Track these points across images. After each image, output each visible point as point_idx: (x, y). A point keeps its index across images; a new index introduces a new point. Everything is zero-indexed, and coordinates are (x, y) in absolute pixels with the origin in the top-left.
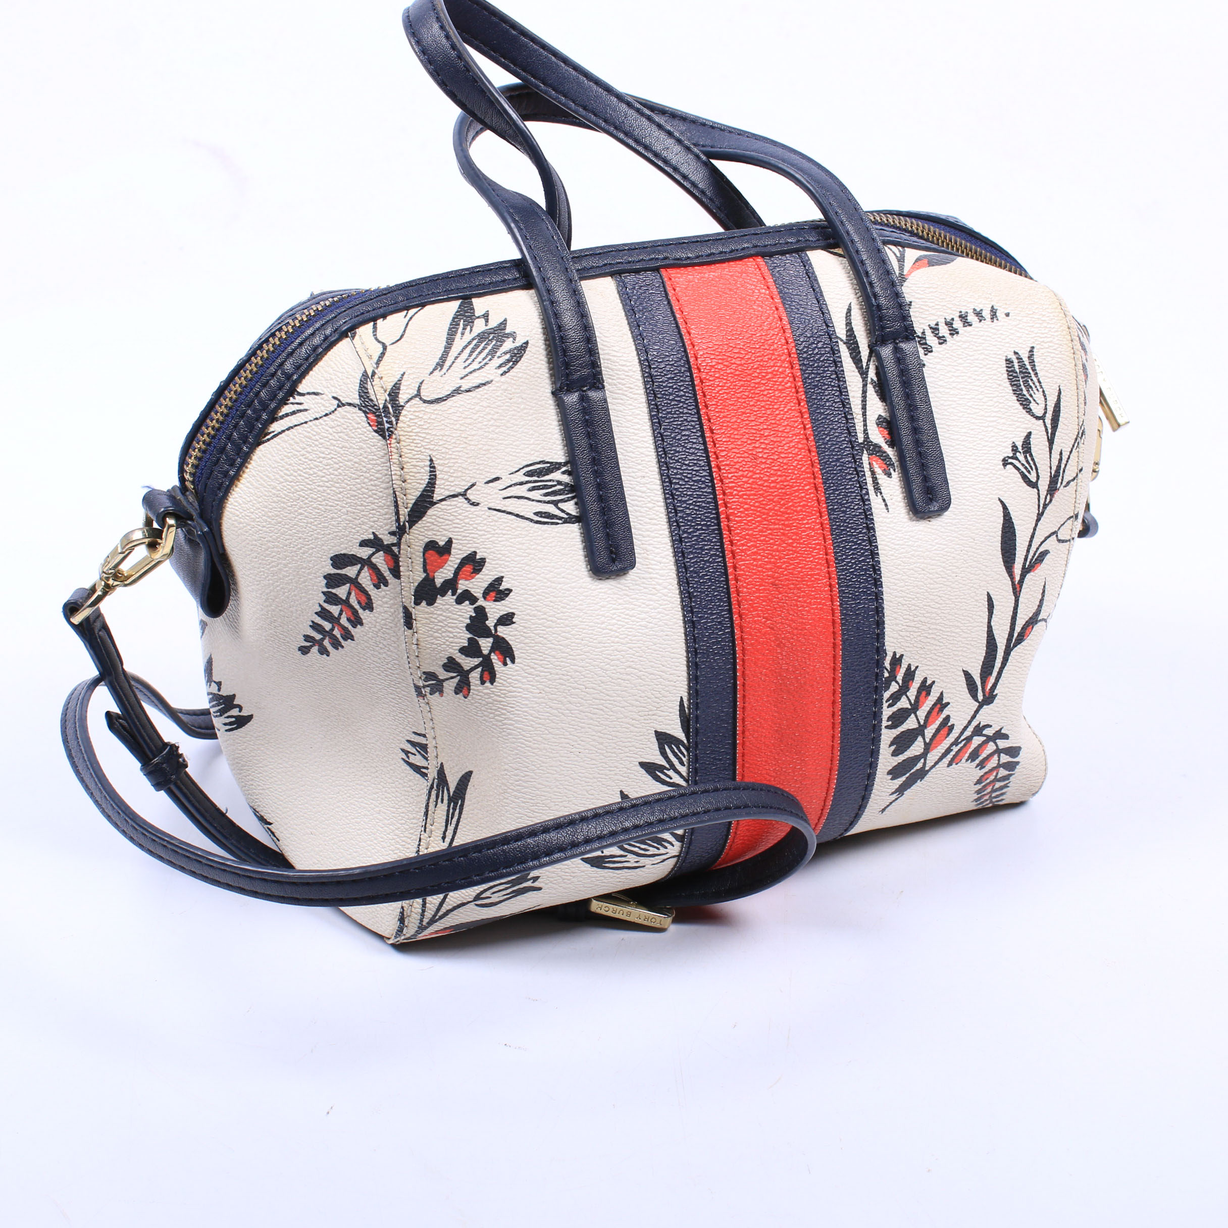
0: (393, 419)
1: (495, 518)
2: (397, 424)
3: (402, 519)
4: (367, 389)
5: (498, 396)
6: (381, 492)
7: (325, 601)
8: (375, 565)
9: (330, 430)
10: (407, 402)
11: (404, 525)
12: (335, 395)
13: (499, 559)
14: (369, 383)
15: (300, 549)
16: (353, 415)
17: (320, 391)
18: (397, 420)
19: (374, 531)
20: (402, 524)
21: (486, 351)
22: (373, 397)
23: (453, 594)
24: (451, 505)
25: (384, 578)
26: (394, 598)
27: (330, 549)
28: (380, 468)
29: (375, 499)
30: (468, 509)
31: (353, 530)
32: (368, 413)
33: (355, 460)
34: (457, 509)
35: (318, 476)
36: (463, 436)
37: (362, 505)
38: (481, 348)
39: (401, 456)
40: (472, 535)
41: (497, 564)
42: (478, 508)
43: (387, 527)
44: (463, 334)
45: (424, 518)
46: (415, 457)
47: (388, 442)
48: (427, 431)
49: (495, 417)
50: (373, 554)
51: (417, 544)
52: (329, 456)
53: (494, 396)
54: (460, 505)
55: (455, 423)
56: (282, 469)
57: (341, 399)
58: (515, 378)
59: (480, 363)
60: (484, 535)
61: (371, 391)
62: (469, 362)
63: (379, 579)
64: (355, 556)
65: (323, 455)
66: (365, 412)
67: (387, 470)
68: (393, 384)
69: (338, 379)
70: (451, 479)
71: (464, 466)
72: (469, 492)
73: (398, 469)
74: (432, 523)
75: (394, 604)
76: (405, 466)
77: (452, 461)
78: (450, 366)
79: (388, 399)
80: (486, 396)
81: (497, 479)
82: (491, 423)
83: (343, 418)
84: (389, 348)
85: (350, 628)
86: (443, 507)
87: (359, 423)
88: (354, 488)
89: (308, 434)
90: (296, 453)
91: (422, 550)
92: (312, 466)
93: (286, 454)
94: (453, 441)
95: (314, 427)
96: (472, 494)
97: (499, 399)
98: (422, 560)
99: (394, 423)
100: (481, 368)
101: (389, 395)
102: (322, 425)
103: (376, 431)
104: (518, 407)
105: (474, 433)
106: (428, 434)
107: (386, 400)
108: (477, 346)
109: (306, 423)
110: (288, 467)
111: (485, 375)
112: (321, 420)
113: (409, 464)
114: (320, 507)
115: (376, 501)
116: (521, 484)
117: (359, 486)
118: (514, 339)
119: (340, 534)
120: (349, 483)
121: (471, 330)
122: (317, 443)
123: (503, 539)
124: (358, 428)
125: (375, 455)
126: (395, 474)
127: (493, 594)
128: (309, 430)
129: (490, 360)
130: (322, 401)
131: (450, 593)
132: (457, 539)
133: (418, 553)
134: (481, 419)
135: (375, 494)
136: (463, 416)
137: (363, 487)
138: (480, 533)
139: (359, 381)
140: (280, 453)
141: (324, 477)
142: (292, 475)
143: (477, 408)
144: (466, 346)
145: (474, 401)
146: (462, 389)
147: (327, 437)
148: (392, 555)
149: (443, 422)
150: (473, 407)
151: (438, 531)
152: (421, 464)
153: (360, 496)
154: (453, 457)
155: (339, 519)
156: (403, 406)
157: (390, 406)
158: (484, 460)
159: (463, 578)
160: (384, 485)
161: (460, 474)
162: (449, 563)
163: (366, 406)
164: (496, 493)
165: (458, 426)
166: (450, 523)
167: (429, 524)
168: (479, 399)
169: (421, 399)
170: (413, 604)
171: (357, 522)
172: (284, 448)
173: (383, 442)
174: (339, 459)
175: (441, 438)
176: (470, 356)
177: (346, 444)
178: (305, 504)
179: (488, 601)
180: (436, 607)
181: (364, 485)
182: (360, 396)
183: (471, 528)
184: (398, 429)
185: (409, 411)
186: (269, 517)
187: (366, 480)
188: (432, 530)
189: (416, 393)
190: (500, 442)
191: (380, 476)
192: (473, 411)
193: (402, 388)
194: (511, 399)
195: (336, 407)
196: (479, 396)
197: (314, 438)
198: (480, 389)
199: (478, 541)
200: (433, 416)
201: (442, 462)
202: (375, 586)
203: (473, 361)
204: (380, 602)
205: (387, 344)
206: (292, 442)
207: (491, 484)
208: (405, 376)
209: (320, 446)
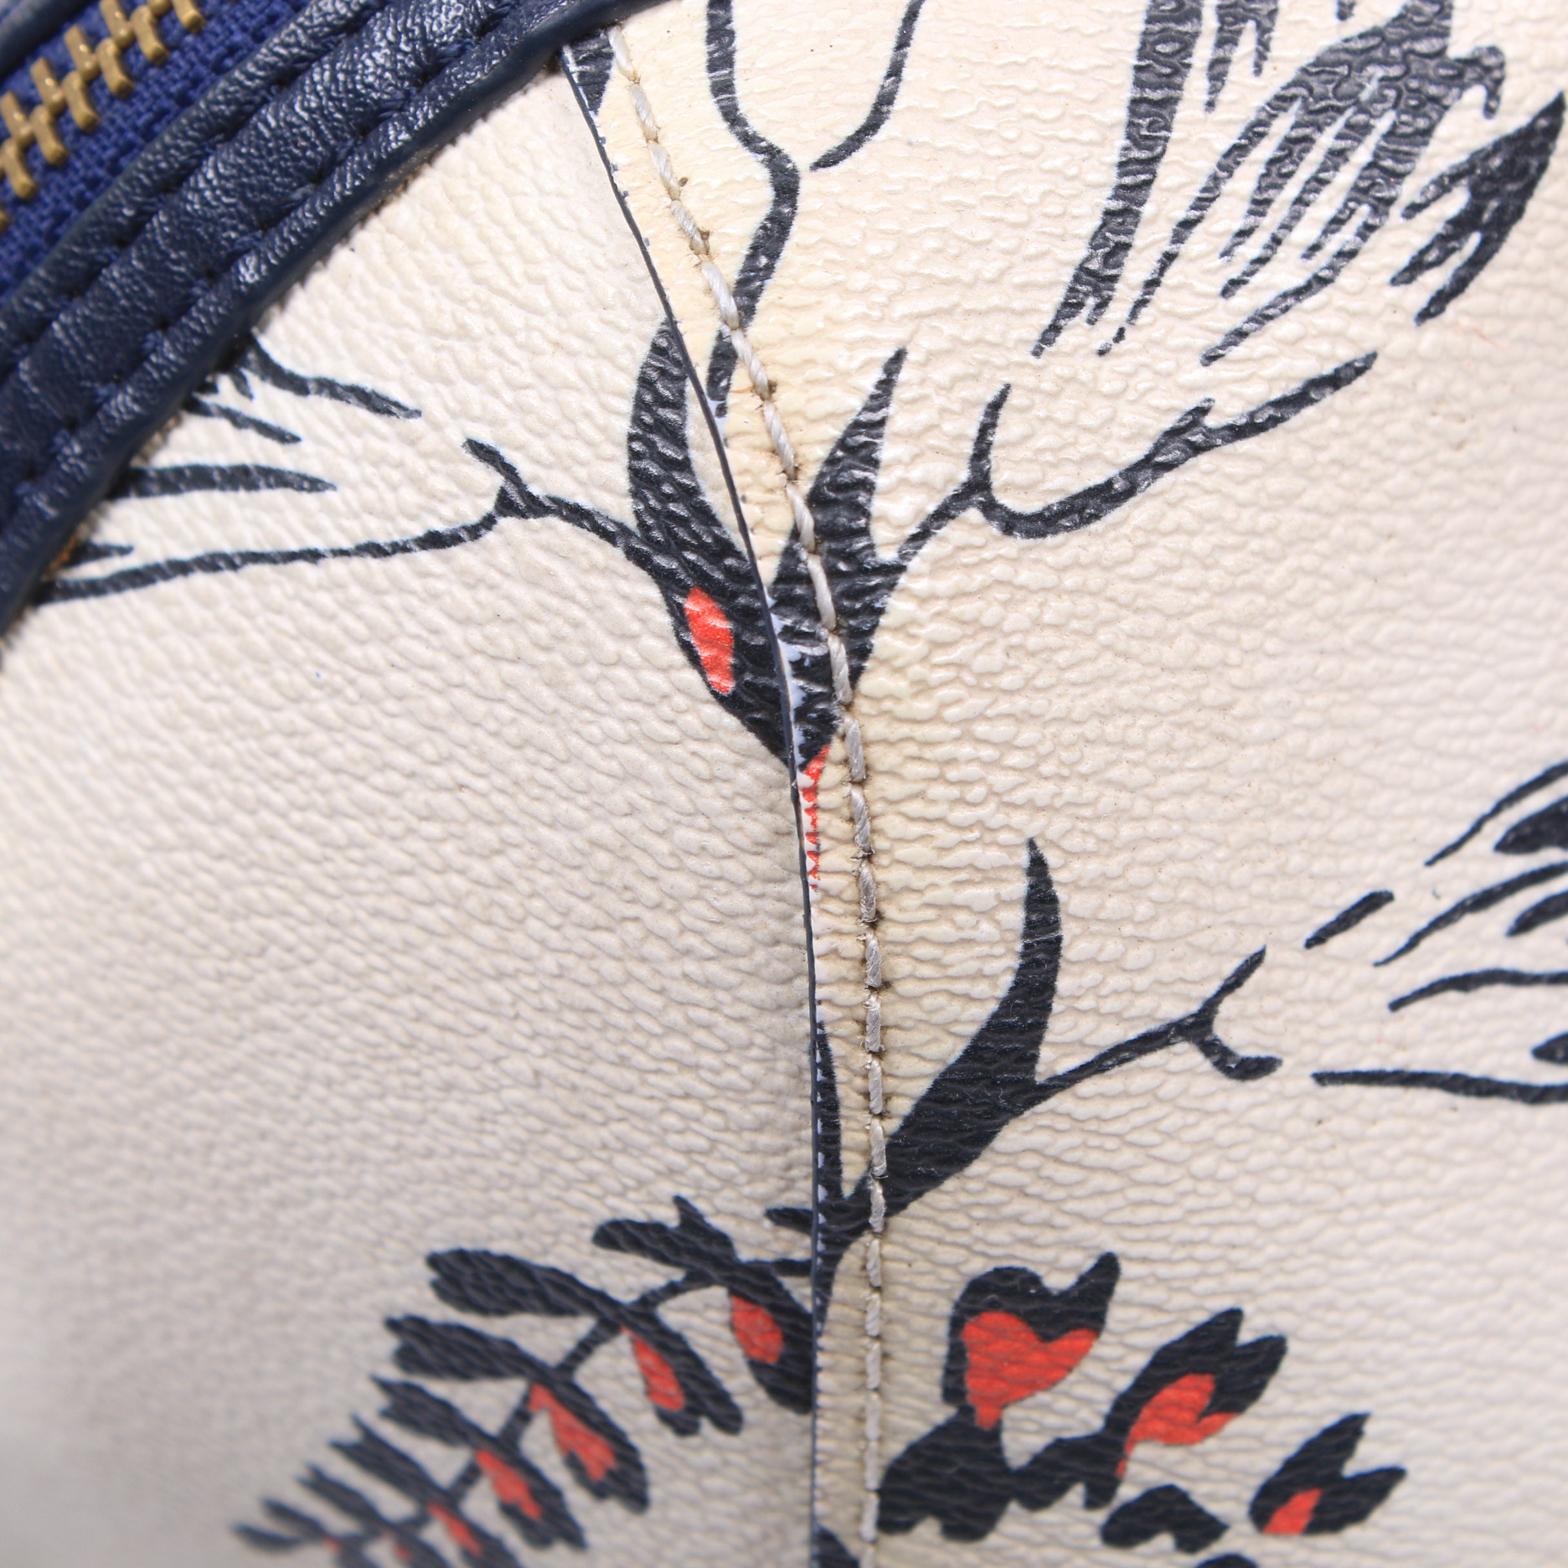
0: (837, 648)
1: (1349, 1125)
2: (855, 674)
3: (852, 1170)
4: (681, 443)
5: (1396, 442)
6: (741, 1020)
7: (386, 1414)
8: (678, 1338)
9: (456, 635)
10: (922, 536)
11: (862, 1192)
12: (485, 437)
13: (1355, 1334)
14: (694, 408)
15: (266, 1180)
16: (595, 581)
17: (395, 392)
18: (860, 653)
19: (686, 1193)
20: (848, 1190)
21: (1346, 177)
22: (716, 499)
23: (1092, 1503)
24: (1126, 1094)
25: (722, 1397)
26: (770, 1485)
27: (427, 1222)
28: (740, 902)
29: (699, 1046)
30: (1213, 1104)
31: (565, 1168)
32: (685, 591)
33: (598, 830)
34: (1156, 1111)
35: (377, 862)
36: (1208, 696)
37: (623, 1062)
38: (1315, 157)
39: (869, 856)
40: (1227, 1234)
41: (1341, 1358)
42: (1266, 1084)
43: (761, 1189)
44: (1218, 72)
45: (976, 1168)
46: (949, 860)
47: (803, 780)
48: (1021, 702)
49: (1376, 562)
50: (673, 1290)
51: (925, 1282)
52: (439, 773)
53: (1377, 442)
54: (1172, 1087)
55: (1173, 626)
56: (173, 776)
57: (525, 470)
58: (1488, 327)
59: (1315, 248)
60: (1287, 1223)
61: (703, 459)
62: (1252, 248)
63: (691, 1395)
64: (571, 1279)
65: (403, 759)
66: (663, 579)
67: (785, 918)
68: (835, 431)
69: (506, 343)
70: (1138, 955)
71: (1209, 868)
72: (1227, 1007)
73: (849, 924)
74: (1021, 1191)
75: (766, 1508)
76: (889, 910)
77: (1150, 852)
78: (1152, 284)
79: (808, 521)
80: (1337, 448)
81: (1374, 902)
82: (1353, 598)
83: (534, 584)
84: (809, 185)
85: (513, 1539)
86: (1083, 1110)
87: (633, 638)
88: (583, 972)
89: (320, 625)
90: (254, 712)
91: (946, 1308)
92: (340, 799)
93: (195, 703)
94: (1158, 735)
95: (356, 591)
96: (1243, 1016)
97: (1404, 453)
98: (942, 1350)
99: (842, 671)
100: (1319, 282)
101: (815, 500)
102: (403, 589)
103: (729, 703)
104: (1494, 484)
105: (1263, 669)
106: (1019, 718)
107: (795, 534)
108: (1295, 147)
109: (313, 556)
110: (201, 771)
111: (1335, 323)
112: (397, 563)
113: (910, 901)
114: (383, 1018)
115: (707, 1059)
116: (1484, 900)
117: (611, 968)
118: (1493, 94)
119: (489, 1168)
120: (554, 938)
121: (1263, 48)
122: (371, 684)
123: (1380, 1226)
124: (619, 662)
125: (712, 829)
126: (834, 953)
127: (1305, 1502)
128: (325, 599)
129: (1367, 230)
130: (408, 455)
131: (1076, 1494)
132: (1144, 1260)
133: (921, 1323)
134: (1304, 583)
135: (708, 1027)
136: (1214, 578)
137: (631, 977)
138: (1265, 1216)
139: (632, 387)
140: (162, 686)
141: (404, 872)
142: (223, 820)
143: (1292, 518)
144: (1238, 151)
145: (1275, 484)
146: (1210, 421)
147: (431, 668)
148: (774, 1308)
149: (1104, 636)
150: (1265, 520)
151: (1049, 1225)
152: (982, 894)
153: (617, 1017)
154: (1154, 827)
155: (490, 1101)
156: (896, 569)
157: (815, 566)
158: (1312, 816)
159: (1150, 1436)
160: (760, 992)
161: (1183, 919)
162: (1088, 1367)
163: (674, 547)
164: (1360, 988)
165: (1185, 643)
166: (1114, 1182)
167: (996, 1196)
168: (1301, 471)
169: (990, 509)
170: (868, 1528)
171: (591, 1135)
172: (179, 666)
173: (769, 767)
174: (500, 800)
175: (1091, 729)
176: (1260, 206)
177: (547, 734)
178: (298, 985)
179: (1277, 1532)
180: (997, 1550)
181: (642, 971)
182: (640, 481)
183: (1225, 1197)
184: (862, 705)
185: (924, 600)
186: (93, 1000)
187: (654, 949)
188: (1017, 1219)
189: (964, 475)
190: (1394, 694)
191: (738, 941)
192: (1270, 543)
193: (887, 451)
194: (1459, 446)
195: (488, 505)
196: (1300, 454)
197: (355, 652)
198: (1309, 412)
199: (1256, 1260)
200: (1056, 608)
201: (1093, 867)
202: (666, 1418)
203: (1276, 241)
204: (684, 1488)
205: (801, 158)
206: (227, 643)
207: (1337, 944)
208: (905, 374)
209: (391, 705)
